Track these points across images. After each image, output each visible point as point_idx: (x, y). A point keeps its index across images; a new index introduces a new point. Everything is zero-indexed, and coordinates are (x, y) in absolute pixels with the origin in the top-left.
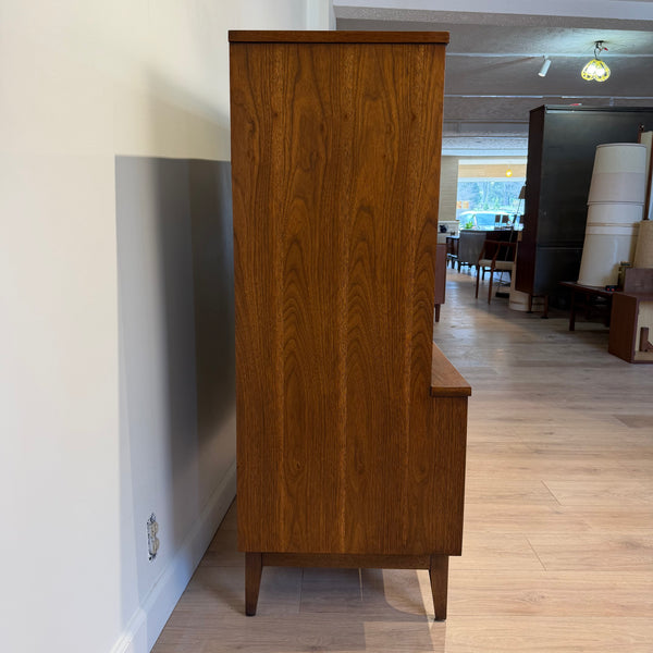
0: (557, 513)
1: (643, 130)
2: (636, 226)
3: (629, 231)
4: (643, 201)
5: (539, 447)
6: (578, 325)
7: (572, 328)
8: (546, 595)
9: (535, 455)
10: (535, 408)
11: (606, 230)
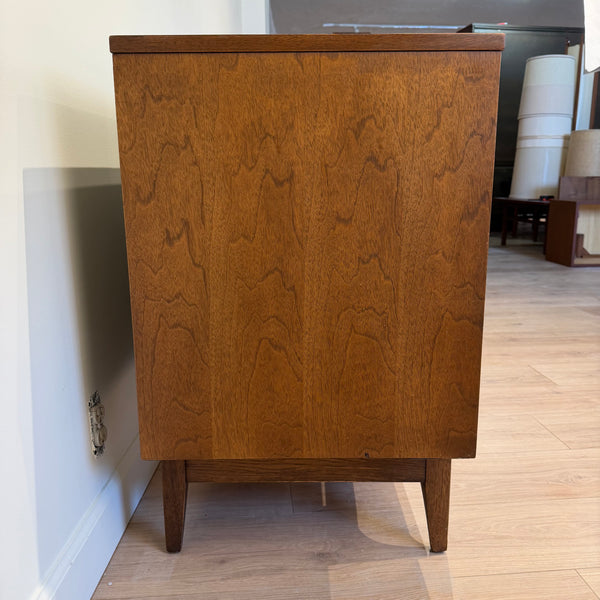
0: (558, 393)
1: (569, 45)
2: (566, 138)
3: (560, 143)
4: (572, 113)
5: (513, 336)
6: (508, 242)
7: (504, 244)
8: (580, 475)
9: (513, 343)
10: (495, 304)
11: (537, 143)
